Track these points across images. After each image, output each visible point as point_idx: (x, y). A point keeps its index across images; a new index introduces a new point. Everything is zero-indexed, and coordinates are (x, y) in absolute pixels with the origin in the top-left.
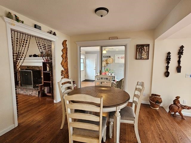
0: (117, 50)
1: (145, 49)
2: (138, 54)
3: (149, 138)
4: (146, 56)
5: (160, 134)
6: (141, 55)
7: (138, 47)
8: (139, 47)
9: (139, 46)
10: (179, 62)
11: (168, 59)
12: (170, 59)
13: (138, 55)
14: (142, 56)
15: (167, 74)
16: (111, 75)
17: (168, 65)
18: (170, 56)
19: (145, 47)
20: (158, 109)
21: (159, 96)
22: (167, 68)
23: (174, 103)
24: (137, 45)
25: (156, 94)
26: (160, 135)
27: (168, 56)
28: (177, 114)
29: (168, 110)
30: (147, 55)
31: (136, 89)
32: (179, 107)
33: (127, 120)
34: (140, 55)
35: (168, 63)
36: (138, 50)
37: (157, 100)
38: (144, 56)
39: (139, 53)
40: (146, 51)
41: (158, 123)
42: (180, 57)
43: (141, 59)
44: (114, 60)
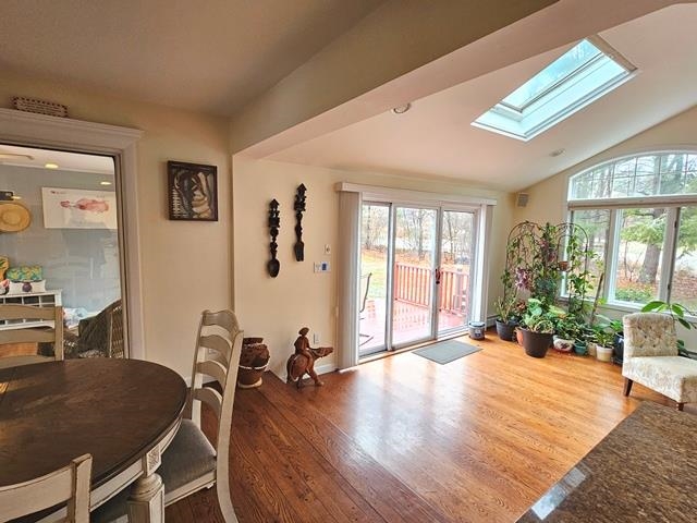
0: (48, 166)
1: (204, 183)
2: (176, 198)
3: (262, 498)
4: (206, 207)
5: (285, 462)
6: (190, 203)
7: (174, 171)
8: (179, 174)
9: (180, 169)
10: (298, 230)
11: (273, 223)
12: (278, 220)
13: (176, 203)
14: (194, 209)
15: (273, 268)
16: (28, 288)
17: (274, 239)
18: (277, 213)
19: (201, 175)
20: (260, 382)
21: (260, 340)
22: (273, 247)
23: (298, 351)
24: (169, 162)
25: (250, 339)
26: (287, 466)
27: (271, 213)
28: (306, 376)
29: (283, 376)
30: (209, 205)
31: (201, 341)
32: (308, 358)
33: (188, 482)
34: (186, 203)
35: (274, 233)
36: (176, 181)
37: (258, 356)
38: (202, 209)
39: (179, 196)
40: (205, 189)
41: (272, 428)
42: (299, 217)
43: (190, 219)
44: (35, 216)
